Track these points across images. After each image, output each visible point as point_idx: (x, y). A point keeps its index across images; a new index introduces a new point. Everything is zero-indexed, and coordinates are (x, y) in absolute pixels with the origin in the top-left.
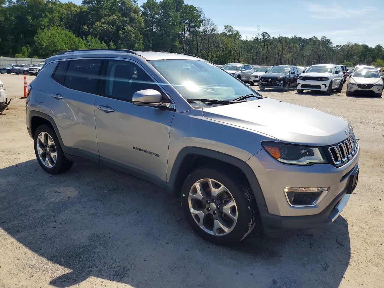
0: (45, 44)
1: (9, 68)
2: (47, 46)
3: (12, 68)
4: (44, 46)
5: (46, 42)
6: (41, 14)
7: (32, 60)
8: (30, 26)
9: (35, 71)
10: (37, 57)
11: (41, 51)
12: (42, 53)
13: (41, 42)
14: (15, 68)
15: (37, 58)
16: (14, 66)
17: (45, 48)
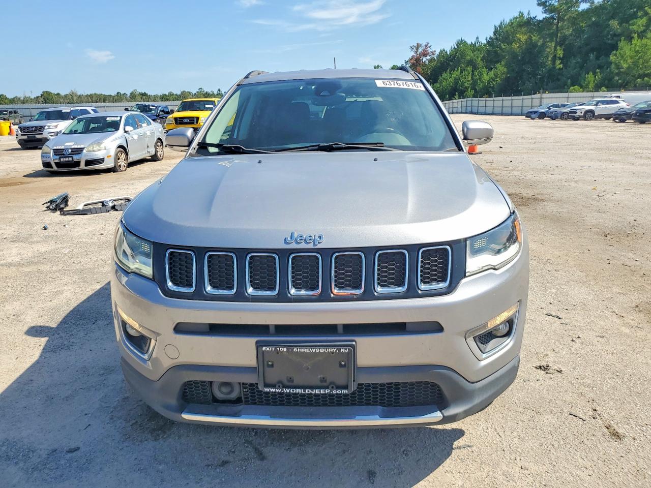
0: (625, 66)
1: (543, 111)
2: (629, 68)
3: (548, 109)
4: (623, 68)
5: (629, 61)
6: (635, 13)
7: (595, 96)
8: (610, 36)
9: (579, 114)
10: (605, 89)
11: (617, 78)
12: (618, 81)
13: (620, 62)
14: (552, 109)
15: (604, 91)
16: (551, 106)
17: (625, 73)
